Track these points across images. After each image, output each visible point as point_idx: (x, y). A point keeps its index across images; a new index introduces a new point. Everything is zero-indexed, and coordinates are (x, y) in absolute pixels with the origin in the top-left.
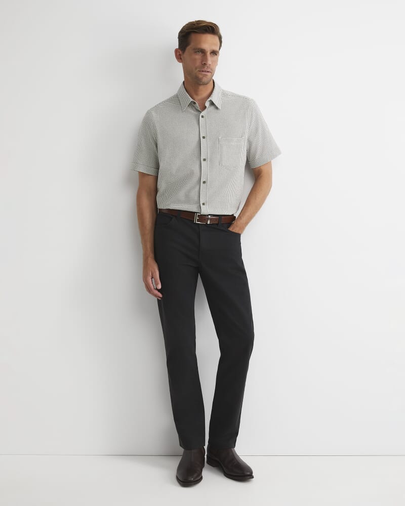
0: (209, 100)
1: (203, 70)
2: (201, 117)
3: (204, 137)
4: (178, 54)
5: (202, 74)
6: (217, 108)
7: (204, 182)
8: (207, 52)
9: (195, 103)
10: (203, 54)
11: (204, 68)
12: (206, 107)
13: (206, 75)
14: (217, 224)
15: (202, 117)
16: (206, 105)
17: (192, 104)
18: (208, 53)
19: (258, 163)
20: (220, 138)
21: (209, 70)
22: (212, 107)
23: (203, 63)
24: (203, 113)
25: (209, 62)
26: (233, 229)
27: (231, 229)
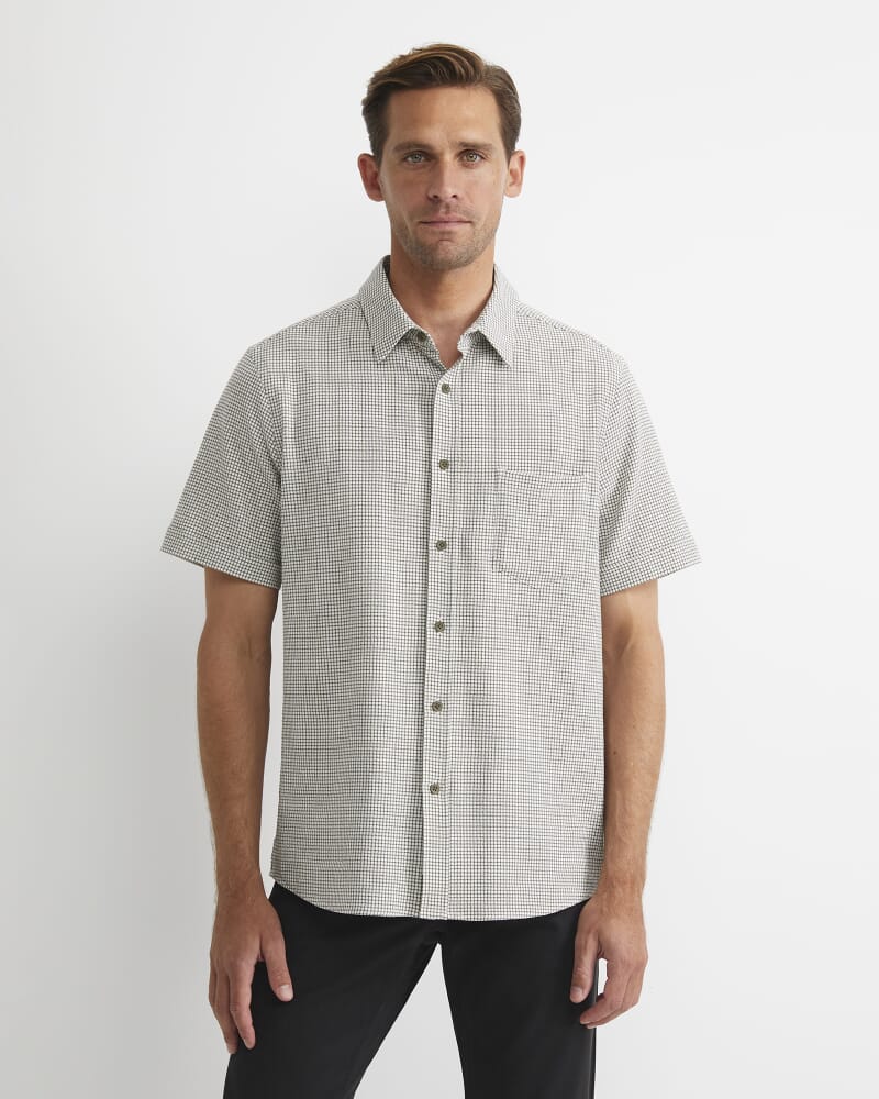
0: (472, 329)
1: (434, 219)
2: (439, 388)
3: (444, 465)
6: (499, 360)
8: (442, 154)
9: (422, 336)
12: (460, 355)
15: (446, 389)
16: (460, 348)
17: (413, 340)
18: (449, 158)
20: (502, 470)
22: (485, 364)
24: (447, 378)
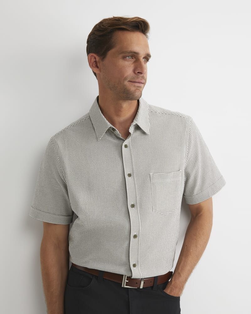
0: (134, 123)
2: (123, 147)
3: (130, 175)
4: (93, 60)
5: (134, 86)
6: (144, 133)
7: (135, 236)
9: (114, 130)
10: (134, 60)
11: (138, 78)
12: (130, 134)
14: (152, 287)
15: (126, 146)
16: (130, 131)
19: (196, 199)
20: (151, 174)
22: (138, 133)
23: (137, 72)
24: (126, 142)
26: (171, 291)
27: (168, 291)
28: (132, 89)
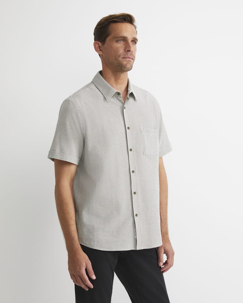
3: (128, 128)
4: (97, 46)
5: (126, 61)
9: (119, 94)
11: (127, 55)
13: (130, 61)
15: (125, 108)
20: (142, 128)
21: (132, 57)
23: (127, 50)
24: (125, 105)
25: (132, 49)
28: (125, 63)
